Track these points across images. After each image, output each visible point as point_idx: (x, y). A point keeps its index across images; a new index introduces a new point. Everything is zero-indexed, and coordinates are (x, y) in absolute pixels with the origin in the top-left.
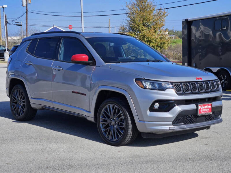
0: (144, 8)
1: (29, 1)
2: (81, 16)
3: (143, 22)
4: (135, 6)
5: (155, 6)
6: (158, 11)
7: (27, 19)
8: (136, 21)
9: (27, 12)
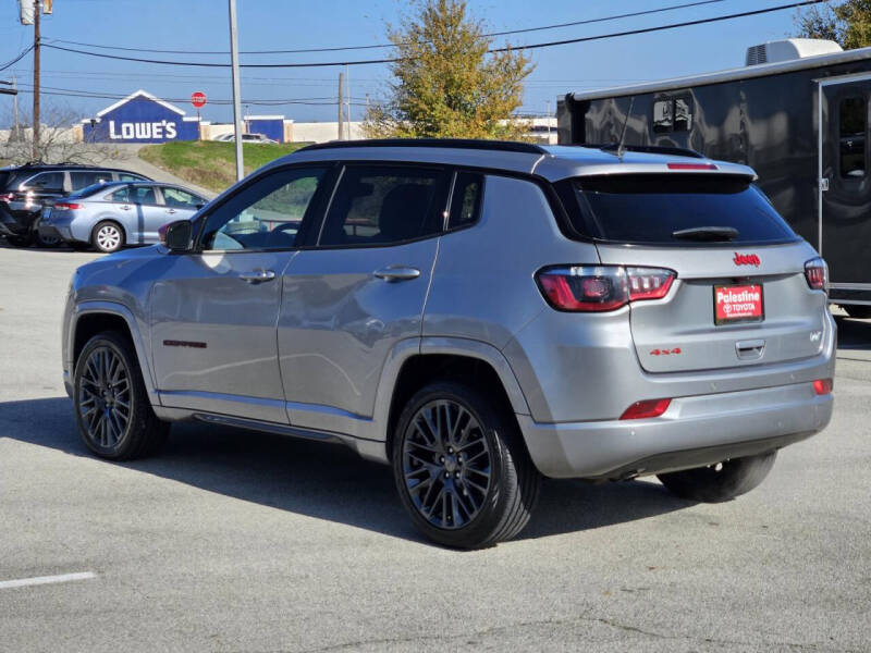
0: (449, 44)
1: (44, 7)
2: (232, 66)
3: (446, 92)
4: (421, 38)
5: (490, 38)
6: (500, 55)
7: (36, 71)
8: (423, 90)
9: (37, 47)
